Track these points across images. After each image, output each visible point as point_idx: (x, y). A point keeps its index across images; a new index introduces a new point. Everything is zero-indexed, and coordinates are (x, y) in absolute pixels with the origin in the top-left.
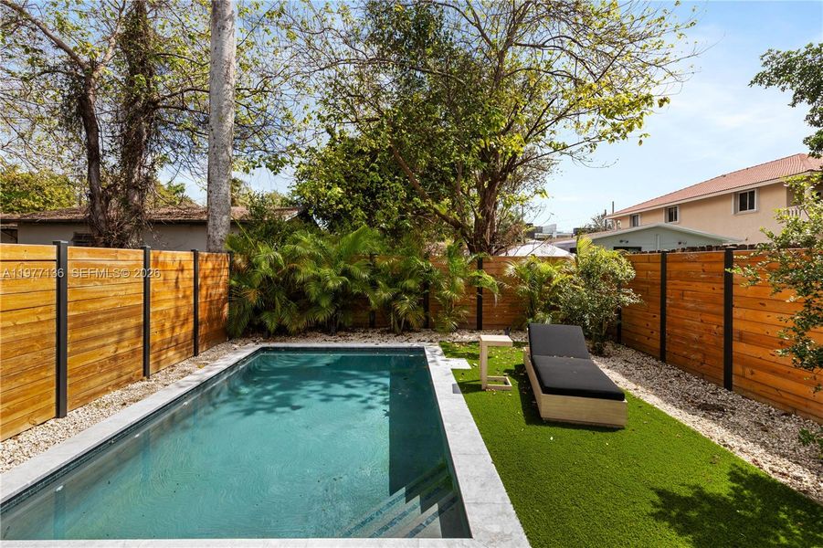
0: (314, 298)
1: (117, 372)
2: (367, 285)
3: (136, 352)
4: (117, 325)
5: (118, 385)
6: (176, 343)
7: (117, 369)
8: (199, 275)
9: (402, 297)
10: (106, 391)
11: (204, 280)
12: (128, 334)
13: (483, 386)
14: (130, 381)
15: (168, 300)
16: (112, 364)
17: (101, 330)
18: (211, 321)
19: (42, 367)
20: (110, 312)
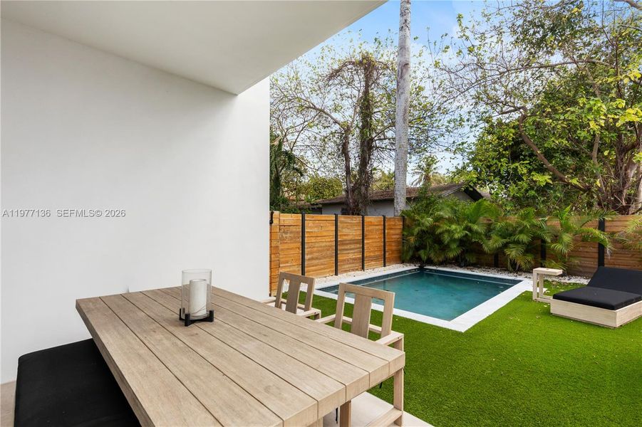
0: (446, 242)
1: (353, 265)
2: (483, 237)
3: (359, 258)
4: (353, 246)
5: (353, 270)
6: (376, 259)
7: (353, 263)
8: (386, 228)
9: (511, 245)
10: (349, 271)
11: (389, 231)
12: (356, 251)
13: (534, 299)
14: (357, 270)
15: (372, 238)
16: (351, 261)
17: (348, 247)
18: (393, 251)
19: (332, 257)
20: (350, 240)
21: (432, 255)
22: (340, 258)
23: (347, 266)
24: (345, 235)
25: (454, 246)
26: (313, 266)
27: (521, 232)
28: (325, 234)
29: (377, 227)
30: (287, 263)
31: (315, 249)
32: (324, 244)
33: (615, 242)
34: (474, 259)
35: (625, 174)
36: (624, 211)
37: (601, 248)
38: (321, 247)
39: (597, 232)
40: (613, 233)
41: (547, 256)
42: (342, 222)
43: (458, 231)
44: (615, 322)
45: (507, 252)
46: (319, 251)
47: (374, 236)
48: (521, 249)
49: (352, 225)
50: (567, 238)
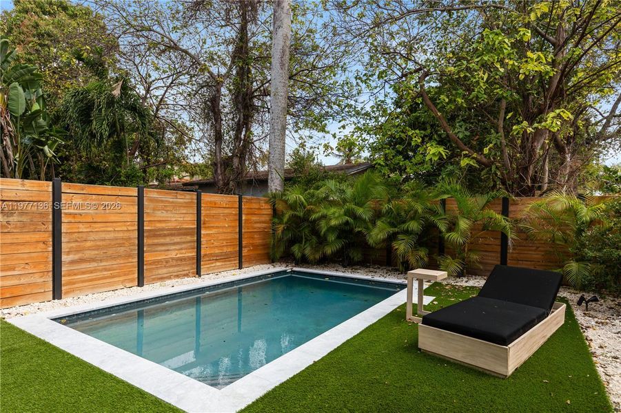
0: (323, 232)
1: (176, 269)
2: (369, 224)
3: (190, 258)
4: (177, 239)
5: (178, 276)
6: (224, 258)
7: (175, 266)
8: (244, 212)
9: (400, 237)
10: (169, 278)
11: (249, 217)
12: (184, 246)
13: (408, 317)
14: (187, 275)
15: (217, 227)
16: (174, 263)
17: (168, 240)
18: (255, 247)
19: (130, 256)
20: (172, 229)
21: (308, 251)
22: (148, 257)
23: (165, 271)
24: (160, 221)
25: (332, 237)
26: (83, 273)
27: (412, 219)
28: (113, 218)
29: (227, 211)
30: (14, 269)
31: (88, 244)
32: (112, 235)
33: (520, 231)
34: (360, 255)
35: (532, 146)
36: (528, 192)
37: (504, 238)
38: (104, 240)
39: (499, 217)
40: (517, 221)
41: (446, 250)
42: (152, 200)
43: (336, 216)
44: (507, 368)
45: (395, 245)
46: (98, 248)
47: (221, 224)
48: (411, 240)
49: (176, 206)
50: (464, 224)
